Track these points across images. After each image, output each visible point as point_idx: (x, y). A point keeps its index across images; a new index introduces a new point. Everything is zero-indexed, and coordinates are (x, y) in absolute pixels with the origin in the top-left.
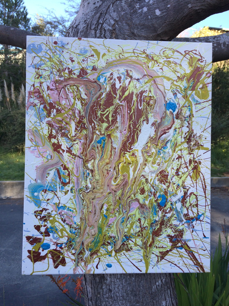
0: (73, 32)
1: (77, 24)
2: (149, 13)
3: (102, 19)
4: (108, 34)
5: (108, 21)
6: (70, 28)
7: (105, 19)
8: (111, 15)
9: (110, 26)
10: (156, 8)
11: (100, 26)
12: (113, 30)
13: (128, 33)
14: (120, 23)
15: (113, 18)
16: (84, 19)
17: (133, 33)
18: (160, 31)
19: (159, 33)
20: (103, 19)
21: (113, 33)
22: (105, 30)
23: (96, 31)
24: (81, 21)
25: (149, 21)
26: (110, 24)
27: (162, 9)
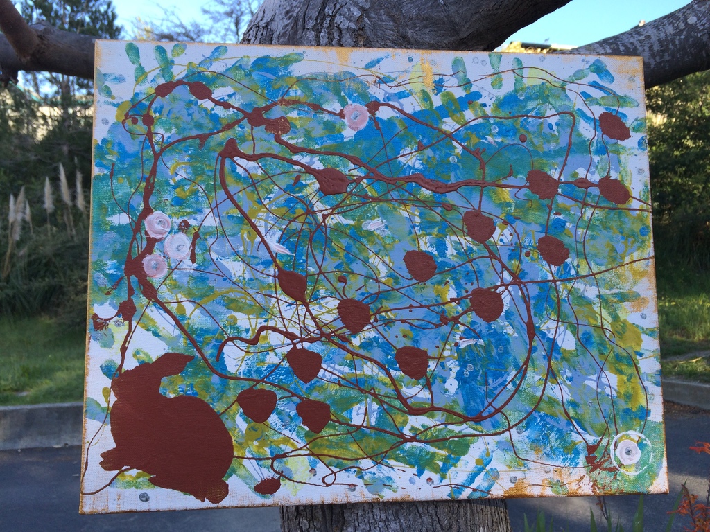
0: (259, 37)
1: (267, 19)
3: (332, 5)
4: (347, 37)
5: (346, 10)
6: (251, 28)
7: (338, 6)
9: (350, 21)
11: (328, 22)
12: (359, 29)
13: (394, 37)
14: (373, 15)
15: (358, 4)
16: (285, 8)
17: (404, 37)
18: (465, 32)
19: (463, 35)
20: (335, 5)
21: (359, 38)
22: (340, 30)
23: (318, 32)
24: (277, 12)
26: (351, 17)
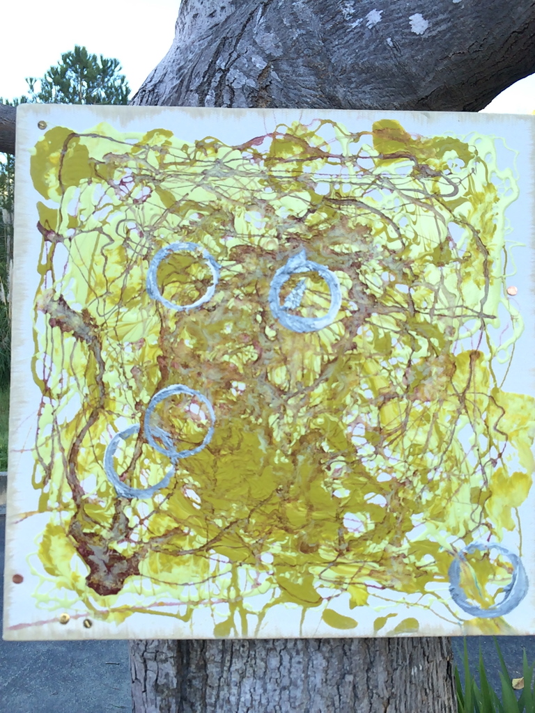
1: (156, 80)
2: (388, 26)
3: (226, 55)
4: (241, 101)
5: (245, 61)
7: (235, 55)
8: (255, 42)
9: (249, 76)
10: (414, 9)
11: (218, 79)
12: (262, 88)
14: (285, 66)
15: (263, 52)
16: (179, 64)
20: (230, 54)
21: (260, 101)
22: (232, 91)
23: (203, 94)
24: (169, 69)
25: (389, 55)
26: (251, 70)
27: (434, 13)
